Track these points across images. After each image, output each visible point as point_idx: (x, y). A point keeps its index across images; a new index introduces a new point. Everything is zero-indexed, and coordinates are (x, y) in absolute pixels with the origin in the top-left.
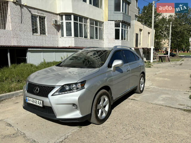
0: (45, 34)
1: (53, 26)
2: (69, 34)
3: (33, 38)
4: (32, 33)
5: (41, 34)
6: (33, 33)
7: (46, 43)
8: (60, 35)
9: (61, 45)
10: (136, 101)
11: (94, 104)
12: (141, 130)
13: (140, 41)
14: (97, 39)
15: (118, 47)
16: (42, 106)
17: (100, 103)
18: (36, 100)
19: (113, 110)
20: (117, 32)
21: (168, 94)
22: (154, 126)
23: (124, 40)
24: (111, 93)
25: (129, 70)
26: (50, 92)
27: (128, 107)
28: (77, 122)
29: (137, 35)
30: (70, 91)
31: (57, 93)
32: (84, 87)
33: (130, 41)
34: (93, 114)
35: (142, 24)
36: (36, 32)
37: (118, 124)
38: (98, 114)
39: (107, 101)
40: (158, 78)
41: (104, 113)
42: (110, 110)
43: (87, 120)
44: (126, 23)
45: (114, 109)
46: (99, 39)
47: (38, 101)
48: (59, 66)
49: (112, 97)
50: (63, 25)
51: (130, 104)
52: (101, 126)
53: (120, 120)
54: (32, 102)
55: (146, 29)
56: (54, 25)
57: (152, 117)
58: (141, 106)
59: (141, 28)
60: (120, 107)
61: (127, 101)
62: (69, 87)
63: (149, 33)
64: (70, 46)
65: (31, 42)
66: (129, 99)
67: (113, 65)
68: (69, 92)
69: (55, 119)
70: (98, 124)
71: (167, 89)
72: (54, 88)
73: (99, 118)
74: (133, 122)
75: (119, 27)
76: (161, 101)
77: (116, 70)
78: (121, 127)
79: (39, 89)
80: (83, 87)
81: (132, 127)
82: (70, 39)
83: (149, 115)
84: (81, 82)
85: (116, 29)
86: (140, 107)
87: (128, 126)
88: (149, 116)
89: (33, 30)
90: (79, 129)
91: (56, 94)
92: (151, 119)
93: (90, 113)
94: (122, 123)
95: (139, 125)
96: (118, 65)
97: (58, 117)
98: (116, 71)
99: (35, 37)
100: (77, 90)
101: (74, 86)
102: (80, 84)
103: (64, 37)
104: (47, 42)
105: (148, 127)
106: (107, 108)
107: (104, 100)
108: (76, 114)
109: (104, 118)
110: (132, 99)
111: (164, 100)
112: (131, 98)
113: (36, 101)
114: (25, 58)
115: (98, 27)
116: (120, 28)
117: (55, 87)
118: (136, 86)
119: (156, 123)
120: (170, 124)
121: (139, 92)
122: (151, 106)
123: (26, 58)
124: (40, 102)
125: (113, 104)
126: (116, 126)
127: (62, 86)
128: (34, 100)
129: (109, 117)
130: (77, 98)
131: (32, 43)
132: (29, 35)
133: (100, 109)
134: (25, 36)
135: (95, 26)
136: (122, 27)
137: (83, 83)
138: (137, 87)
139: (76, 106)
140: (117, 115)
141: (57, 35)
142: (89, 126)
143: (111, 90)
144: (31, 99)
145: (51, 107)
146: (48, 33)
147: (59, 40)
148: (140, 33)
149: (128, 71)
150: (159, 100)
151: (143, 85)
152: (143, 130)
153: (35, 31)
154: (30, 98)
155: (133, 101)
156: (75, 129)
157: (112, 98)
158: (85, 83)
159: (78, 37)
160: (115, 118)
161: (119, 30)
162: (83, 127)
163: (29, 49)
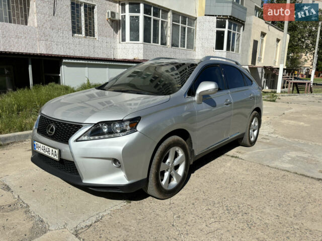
0: (94, 36)
1: (107, 23)
2: (134, 37)
3: (73, 42)
4: (71, 33)
5: (86, 35)
6: (74, 32)
7: (94, 51)
8: (120, 38)
9: (120, 56)
10: (240, 160)
11: (154, 161)
12: (240, 215)
13: (261, 55)
14: (184, 47)
15: (211, 59)
16: (57, 159)
17: (168, 161)
18: (48, 147)
19: (192, 175)
20: (220, 36)
21: (301, 150)
22: (268, 210)
23: (231, 52)
24: (191, 143)
25: (230, 103)
26: (73, 134)
27: (223, 169)
28: (121, 192)
29: (256, 42)
30: (110, 135)
31: (86, 138)
32: (135, 128)
33: (242, 53)
34: (152, 179)
35: (266, 23)
36: (80, 32)
37: (198, 200)
38: (162, 180)
39: (182, 157)
40: (286, 121)
41: (175, 179)
42: (187, 174)
43: (142, 189)
44: (237, 21)
45: (196, 172)
46: (187, 48)
47: (52, 150)
48: (101, 89)
49: (193, 150)
50: (125, 22)
51: (229, 164)
52: (167, 201)
53: (204, 194)
54: (42, 152)
55: (273, 32)
56: (109, 20)
57: (265, 192)
58: (247, 170)
59: (265, 31)
60: (208, 169)
61: (223, 159)
62: (108, 128)
63: (278, 40)
64: (136, 58)
65: (69, 48)
66: (228, 155)
67: (198, 91)
68: (106, 136)
69: (79, 184)
70: (161, 198)
71: (301, 141)
72: (80, 128)
73: (164, 187)
74: (228, 200)
75: (225, 27)
76: (287, 162)
77: (203, 101)
78: (202, 207)
79: (56, 128)
80: (133, 129)
81: (225, 208)
82: (136, 46)
83: (261, 188)
84: (130, 120)
85: (218, 32)
86: (245, 172)
87: (218, 205)
88: (261, 190)
89: (73, 28)
90: (125, 205)
91: (83, 138)
92: (264, 195)
93: (146, 177)
94: (206, 199)
95: (239, 206)
96: (207, 91)
97: (86, 181)
98: (203, 103)
99: (77, 40)
100: (123, 133)
101: (117, 126)
102: (127, 123)
103: (126, 42)
104: (96, 51)
105: (255, 210)
106: (181, 171)
107: (176, 155)
108: (119, 178)
109: (173, 187)
110: (232, 157)
111: (293, 161)
112: (232, 155)
113: (49, 149)
114: (57, 75)
115: (187, 26)
116: (226, 30)
117: (82, 126)
118: (244, 132)
119: (273, 204)
120: (298, 209)
121: (248, 143)
122: (266, 171)
123: (60, 75)
124: (55, 152)
125: (193, 162)
126: (196, 204)
127: (95, 124)
128: (46, 147)
129: (185, 187)
130: (120, 149)
131: (72, 51)
132: (66, 37)
133: (167, 171)
134: (60, 38)
135: (180, 24)
136: (229, 28)
137: (134, 122)
138: (243, 134)
139: (119, 163)
140: (200, 184)
141: (114, 38)
142: (145, 200)
143: (191, 138)
144: (42, 145)
145: (73, 162)
146: (99, 35)
147: (118, 47)
148: (262, 40)
149: (227, 104)
150: (283, 162)
151: (255, 133)
152: (245, 217)
153: (76, 29)
154: (39, 144)
155: (234, 159)
156: (120, 204)
157: (192, 152)
158: (139, 120)
159: (150, 43)
160: (196, 190)
161: (223, 32)
162: (133, 203)
163: (64, 61)
